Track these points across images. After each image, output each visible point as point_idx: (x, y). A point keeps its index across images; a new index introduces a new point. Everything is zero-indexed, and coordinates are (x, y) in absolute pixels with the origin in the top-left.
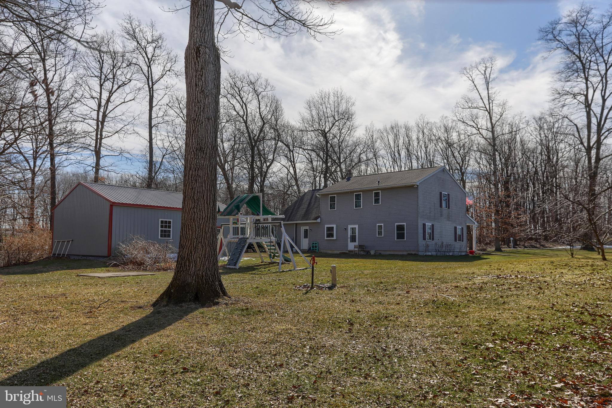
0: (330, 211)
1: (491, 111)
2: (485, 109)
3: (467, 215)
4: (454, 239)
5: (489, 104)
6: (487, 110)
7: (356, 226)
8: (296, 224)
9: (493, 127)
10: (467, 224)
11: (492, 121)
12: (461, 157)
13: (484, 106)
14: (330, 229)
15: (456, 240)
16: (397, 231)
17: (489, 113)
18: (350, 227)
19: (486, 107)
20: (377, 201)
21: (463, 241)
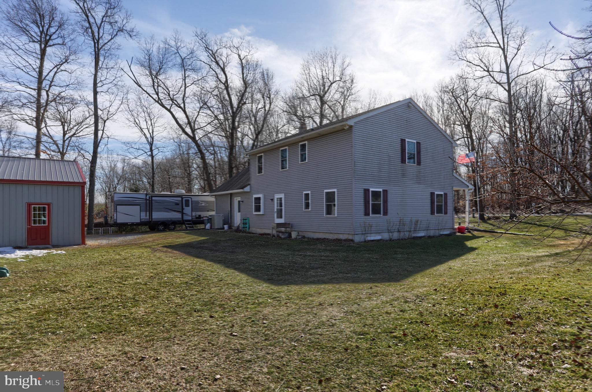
0: (259, 176)
1: (506, 47)
2: (498, 45)
3: (455, 174)
4: (429, 211)
5: (503, 38)
6: (500, 47)
7: (282, 196)
8: (231, 194)
9: (508, 68)
10: (455, 188)
11: (508, 59)
12: (469, 110)
13: (496, 42)
14: (258, 200)
15: (432, 213)
16: (326, 202)
17: (503, 50)
18: (277, 196)
19: (498, 43)
20: (303, 159)
21: (446, 213)
